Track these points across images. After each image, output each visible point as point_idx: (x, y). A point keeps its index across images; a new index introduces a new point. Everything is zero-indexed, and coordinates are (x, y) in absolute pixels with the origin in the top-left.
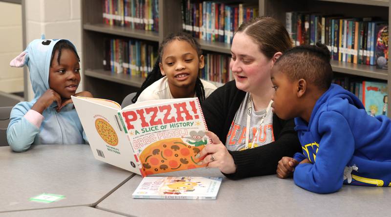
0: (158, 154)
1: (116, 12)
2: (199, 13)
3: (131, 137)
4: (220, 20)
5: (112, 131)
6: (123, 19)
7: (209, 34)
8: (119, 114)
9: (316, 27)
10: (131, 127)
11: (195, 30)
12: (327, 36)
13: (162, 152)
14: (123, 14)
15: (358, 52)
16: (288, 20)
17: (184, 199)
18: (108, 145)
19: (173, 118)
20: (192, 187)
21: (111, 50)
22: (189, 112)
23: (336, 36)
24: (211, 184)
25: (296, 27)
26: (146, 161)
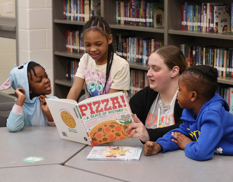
0: (101, 131)
1: (75, 44)
2: (126, 44)
3: (84, 121)
4: (139, 49)
5: (72, 119)
6: (78, 48)
7: (133, 58)
8: (76, 106)
9: (200, 53)
10: (84, 115)
11: (123, 55)
12: (207, 60)
13: (104, 130)
14: (78, 45)
15: (226, 69)
16: (182, 49)
17: (119, 160)
18: (69, 128)
19: (110, 107)
20: (124, 153)
21: (71, 67)
22: (120, 103)
23: (212, 59)
24: (136, 151)
25: (187, 53)
26: (94, 136)
